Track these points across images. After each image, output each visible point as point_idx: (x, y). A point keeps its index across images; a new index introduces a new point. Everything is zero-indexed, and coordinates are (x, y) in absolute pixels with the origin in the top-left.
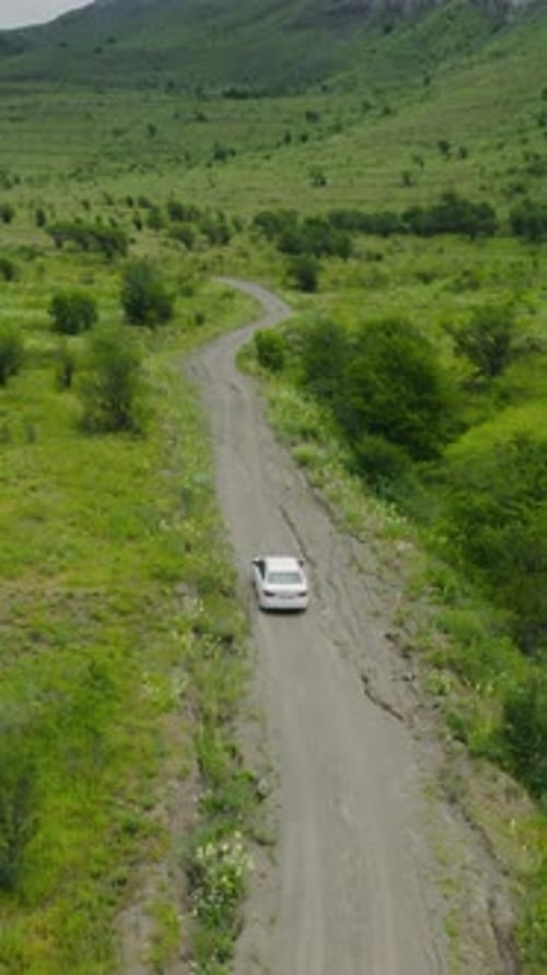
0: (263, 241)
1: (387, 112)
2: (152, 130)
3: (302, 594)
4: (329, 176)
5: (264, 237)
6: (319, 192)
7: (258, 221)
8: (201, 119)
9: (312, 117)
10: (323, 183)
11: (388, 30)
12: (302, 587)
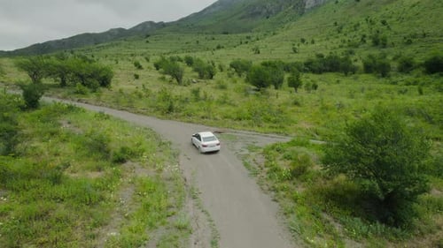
0: (236, 76)
1: (274, 34)
2: (198, 42)
3: (218, 145)
4: (261, 50)
5: (236, 74)
6: (258, 56)
7: (232, 66)
8: (213, 39)
9: (248, 38)
10: (259, 53)
11: (268, 18)
12: (217, 142)
